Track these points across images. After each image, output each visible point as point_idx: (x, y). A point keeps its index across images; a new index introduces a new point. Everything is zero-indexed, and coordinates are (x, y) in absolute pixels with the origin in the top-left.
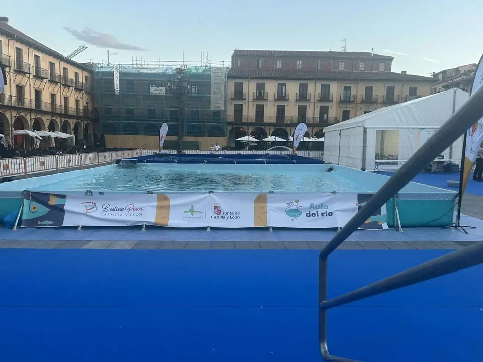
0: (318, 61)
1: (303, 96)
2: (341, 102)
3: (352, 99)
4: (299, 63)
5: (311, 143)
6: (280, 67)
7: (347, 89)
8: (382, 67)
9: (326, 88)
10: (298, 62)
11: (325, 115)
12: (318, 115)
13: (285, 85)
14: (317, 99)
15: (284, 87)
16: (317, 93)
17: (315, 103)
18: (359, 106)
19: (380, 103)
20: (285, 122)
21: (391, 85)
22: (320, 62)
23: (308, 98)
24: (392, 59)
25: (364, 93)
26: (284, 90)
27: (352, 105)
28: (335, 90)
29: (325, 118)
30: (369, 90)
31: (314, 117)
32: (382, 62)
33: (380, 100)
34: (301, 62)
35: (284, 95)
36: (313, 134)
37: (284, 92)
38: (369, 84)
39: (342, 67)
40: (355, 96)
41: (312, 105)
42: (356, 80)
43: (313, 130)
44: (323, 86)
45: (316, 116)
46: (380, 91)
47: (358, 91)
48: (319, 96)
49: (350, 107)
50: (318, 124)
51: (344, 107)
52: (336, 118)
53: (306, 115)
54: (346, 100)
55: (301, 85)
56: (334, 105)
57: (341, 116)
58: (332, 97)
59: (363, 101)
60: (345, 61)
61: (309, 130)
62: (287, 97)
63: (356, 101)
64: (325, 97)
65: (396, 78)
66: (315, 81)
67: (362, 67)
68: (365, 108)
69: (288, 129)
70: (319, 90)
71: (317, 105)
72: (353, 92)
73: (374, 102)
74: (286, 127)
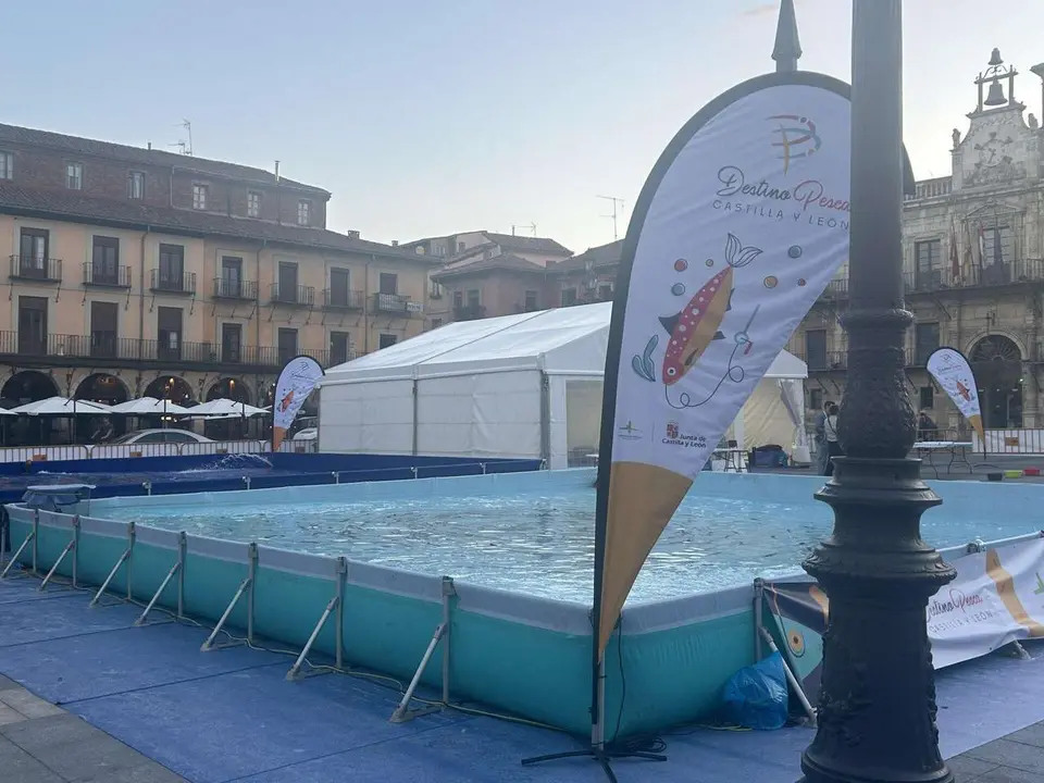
0: (131, 173)
1: (105, 276)
2: (216, 299)
3: (247, 294)
4: (74, 171)
5: (135, 419)
6: (10, 177)
7: (233, 264)
8: (303, 215)
9: (172, 257)
10: (70, 168)
11: (173, 337)
12: (152, 333)
13: (45, 235)
14: (147, 287)
15: (41, 242)
16: (147, 268)
17: (142, 296)
18: (265, 314)
19: (317, 310)
20: (50, 350)
21: (341, 264)
22: (137, 176)
23: (122, 281)
24: (327, 196)
25: (277, 280)
26: (40, 250)
27: (248, 311)
28: (200, 263)
29: (173, 345)
30: (289, 273)
31: (141, 340)
32: (303, 202)
33: (318, 303)
34: (78, 170)
35: (40, 266)
36: (138, 391)
37: (40, 255)
38: (289, 257)
39: (200, 199)
40: (256, 285)
41: (134, 302)
42: (255, 243)
43: (138, 380)
44: (163, 248)
45: (147, 337)
46: (314, 277)
47: (261, 272)
48: (153, 279)
49: (240, 315)
50: (153, 361)
51: (225, 315)
52: (206, 345)
53: (114, 333)
54: (230, 295)
55: (98, 241)
56: (199, 308)
57: (220, 341)
58: (194, 283)
59: (275, 303)
60: (206, 183)
61: (127, 378)
62: (52, 274)
63: (256, 300)
64: (171, 282)
65: (352, 248)
66: (141, 234)
67: (253, 208)
68: (281, 319)
69: (58, 376)
70: (153, 260)
71: (148, 303)
72: (248, 275)
73: (302, 307)
74: (55, 370)
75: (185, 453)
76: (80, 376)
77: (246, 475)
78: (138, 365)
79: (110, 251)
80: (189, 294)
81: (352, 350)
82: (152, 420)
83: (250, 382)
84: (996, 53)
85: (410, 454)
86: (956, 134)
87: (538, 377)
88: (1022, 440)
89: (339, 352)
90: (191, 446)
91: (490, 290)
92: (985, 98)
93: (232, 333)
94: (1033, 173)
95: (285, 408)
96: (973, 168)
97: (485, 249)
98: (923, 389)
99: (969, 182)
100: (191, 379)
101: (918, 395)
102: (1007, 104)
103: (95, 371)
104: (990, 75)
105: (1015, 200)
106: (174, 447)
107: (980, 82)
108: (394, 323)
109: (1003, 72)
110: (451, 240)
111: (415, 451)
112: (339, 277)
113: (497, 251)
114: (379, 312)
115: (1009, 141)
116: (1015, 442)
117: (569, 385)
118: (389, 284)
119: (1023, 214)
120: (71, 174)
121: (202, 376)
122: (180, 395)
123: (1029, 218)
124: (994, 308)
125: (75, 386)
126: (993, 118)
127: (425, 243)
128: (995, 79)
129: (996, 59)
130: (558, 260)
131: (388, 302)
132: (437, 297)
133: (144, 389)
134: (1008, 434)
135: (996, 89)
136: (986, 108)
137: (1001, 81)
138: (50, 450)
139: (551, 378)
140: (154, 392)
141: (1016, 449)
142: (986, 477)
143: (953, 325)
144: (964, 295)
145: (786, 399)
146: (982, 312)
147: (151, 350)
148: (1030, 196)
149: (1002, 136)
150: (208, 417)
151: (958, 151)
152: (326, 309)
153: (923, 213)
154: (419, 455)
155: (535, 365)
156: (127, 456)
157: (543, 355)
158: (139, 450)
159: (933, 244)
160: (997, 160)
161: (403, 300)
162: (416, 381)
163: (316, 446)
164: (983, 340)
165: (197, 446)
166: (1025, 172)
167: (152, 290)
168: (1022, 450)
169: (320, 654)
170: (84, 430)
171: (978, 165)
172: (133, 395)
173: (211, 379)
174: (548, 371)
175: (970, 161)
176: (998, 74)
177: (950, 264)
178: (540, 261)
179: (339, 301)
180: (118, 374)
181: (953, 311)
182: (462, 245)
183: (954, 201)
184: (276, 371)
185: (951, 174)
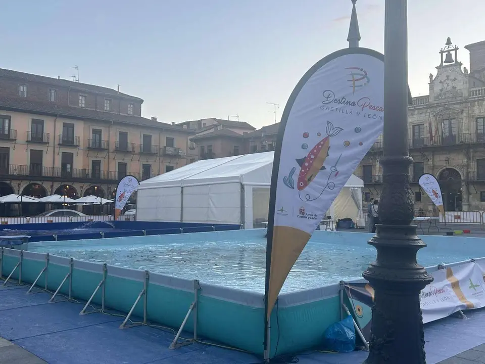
0: (50, 90)
1: (37, 137)
2: (89, 149)
3: (104, 146)
4: (23, 89)
5: (50, 205)
7: (97, 132)
8: (130, 111)
9: (68, 129)
10: (21, 87)
11: (69, 166)
12: (58, 164)
13: (9, 118)
14: (57, 143)
15: (7, 121)
16: (57, 134)
17: (54, 147)
18: (112, 156)
19: (137, 154)
20: (10, 172)
21: (148, 133)
22: (53, 91)
23: (45, 140)
24: (142, 101)
25: (118, 140)
26: (7, 125)
27: (104, 154)
28: (81, 132)
29: (69, 170)
30: (123, 136)
31: (53, 168)
32: (131, 104)
33: (137, 150)
34: (25, 88)
35: (6, 133)
36: (52, 191)
37: (7, 128)
38: (124, 129)
39: (82, 102)
40: (108, 143)
41: (51, 150)
42: (108, 123)
43: (52, 187)
44: (65, 125)
45: (56, 166)
46: (135, 139)
47: (110, 136)
48: (60, 139)
49: (100, 157)
50: (59, 177)
51: (94, 156)
52: (84, 170)
53: (41, 164)
54: (96, 147)
55: (34, 121)
56: (81, 152)
57: (91, 168)
58: (79, 141)
59: (117, 151)
60: (86, 95)
61: (47, 185)
62: (12, 137)
63: (108, 149)
64: (68, 141)
65: (154, 125)
66: (54, 118)
67: (107, 107)
68: (120, 158)
69: (14, 184)
70: (60, 130)
71: (57, 150)
72: (104, 137)
73: (130, 152)
74: (13, 181)
75: (73, 221)
76: (24, 185)
77: (102, 231)
78: (52, 179)
79: (40, 126)
80: (76, 146)
81: (152, 173)
82: (58, 205)
83: (104, 187)
84: (449, 39)
85: (179, 222)
86: (431, 76)
87: (239, 186)
88: (462, 217)
89: (147, 173)
90: (76, 217)
91: (218, 146)
92: (444, 59)
93: (96, 164)
94: (466, 94)
95: (120, 200)
96: (439, 92)
97: (216, 126)
98: (416, 193)
99: (437, 98)
100: (77, 186)
101: (415, 195)
102: (454, 63)
103: (32, 182)
104: (446, 50)
105: (458, 106)
106: (68, 218)
107: (442, 52)
108: (173, 160)
109: (452, 48)
110: (199, 122)
111: (182, 220)
112: (147, 139)
113: (220, 128)
114: (165, 155)
115: (455, 79)
116: (459, 217)
117: (254, 190)
118: (170, 142)
119: (462, 113)
120: (22, 90)
121: (82, 184)
122: (72, 194)
123: (465, 115)
124: (448, 156)
125: (22, 189)
126: (448, 69)
127: (188, 123)
128: (449, 51)
129: (449, 42)
130: (249, 132)
131: (169, 150)
132: (193, 149)
133: (54, 191)
134: (456, 214)
135: (449, 56)
136: (444, 64)
137: (451, 52)
138: (9, 219)
139: (245, 186)
140: (59, 192)
141: (459, 221)
142: (446, 234)
143: (430, 163)
144: (435, 150)
145: (354, 197)
146: (443, 157)
147: (58, 173)
148: (464, 105)
149: (452, 77)
150: (85, 204)
151: (432, 84)
152: (141, 154)
153: (416, 112)
154: (184, 222)
155: (238, 181)
156: (46, 222)
157: (242, 176)
158: (51, 219)
159: (421, 126)
160: (449, 88)
161: (177, 150)
162: (182, 187)
163: (135, 218)
164: (444, 170)
165: (79, 217)
166: (462, 94)
167: (59, 144)
168: (462, 221)
169: (136, 316)
170: (26, 209)
171: (441, 90)
172: (49, 193)
173: (86, 186)
174: (244, 183)
175: (437, 88)
176: (450, 49)
177: (429, 135)
178: (241, 132)
179: (147, 151)
180: (42, 183)
181: (430, 157)
182: (204, 124)
183: (430, 106)
184: (117, 182)
185: (429, 94)
